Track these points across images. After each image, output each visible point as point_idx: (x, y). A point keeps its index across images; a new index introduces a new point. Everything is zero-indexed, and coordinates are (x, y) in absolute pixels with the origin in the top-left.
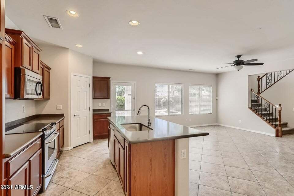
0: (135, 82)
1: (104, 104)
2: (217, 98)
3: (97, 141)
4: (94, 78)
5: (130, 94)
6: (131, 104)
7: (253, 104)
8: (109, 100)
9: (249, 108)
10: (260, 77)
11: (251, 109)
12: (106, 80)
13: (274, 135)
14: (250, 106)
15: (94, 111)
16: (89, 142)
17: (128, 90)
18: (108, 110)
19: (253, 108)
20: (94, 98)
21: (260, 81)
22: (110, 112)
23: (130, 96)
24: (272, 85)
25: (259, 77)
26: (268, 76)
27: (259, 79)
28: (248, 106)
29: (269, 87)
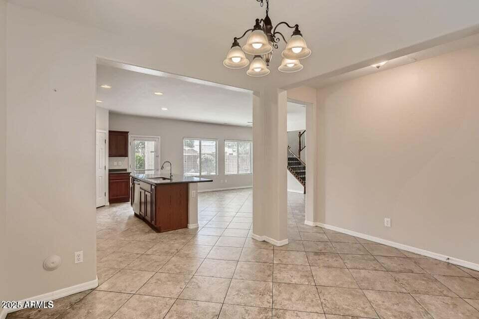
0: (159, 137)
1: (120, 163)
3: (113, 204)
4: (110, 132)
5: (153, 150)
6: (155, 163)
8: (126, 158)
12: (124, 135)
15: (110, 170)
16: (104, 206)
17: (150, 146)
18: (126, 170)
20: (110, 156)
22: (128, 172)
23: (153, 153)
25: (300, 133)
27: (300, 135)
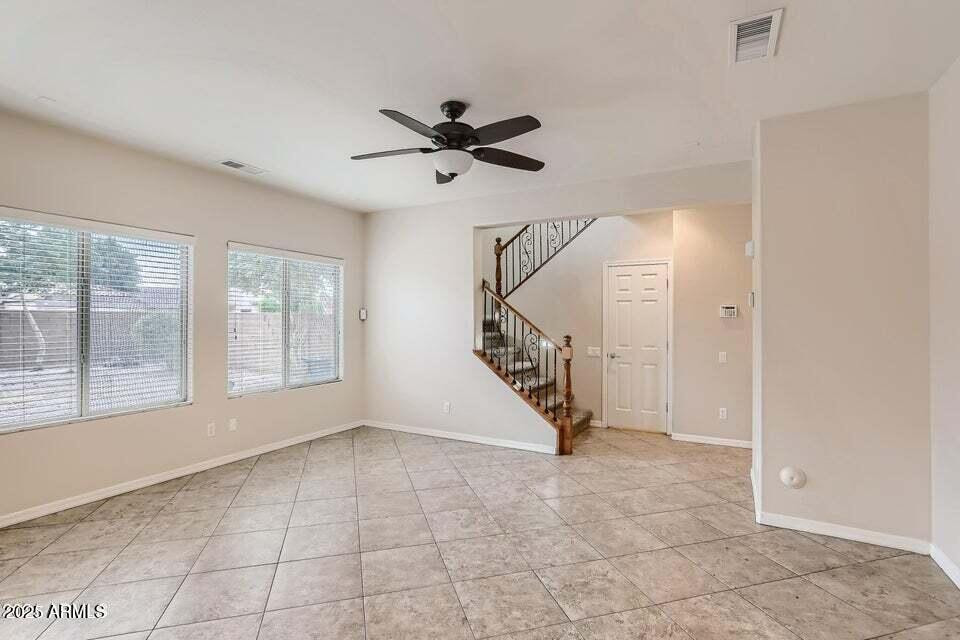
2: (363, 312)
7: (489, 334)
9: (476, 352)
10: (503, 243)
11: (482, 355)
13: (552, 448)
14: (480, 346)
19: (488, 352)
21: (503, 257)
24: (535, 271)
25: (498, 239)
26: (525, 240)
27: (500, 248)
28: (473, 348)
29: (528, 278)
